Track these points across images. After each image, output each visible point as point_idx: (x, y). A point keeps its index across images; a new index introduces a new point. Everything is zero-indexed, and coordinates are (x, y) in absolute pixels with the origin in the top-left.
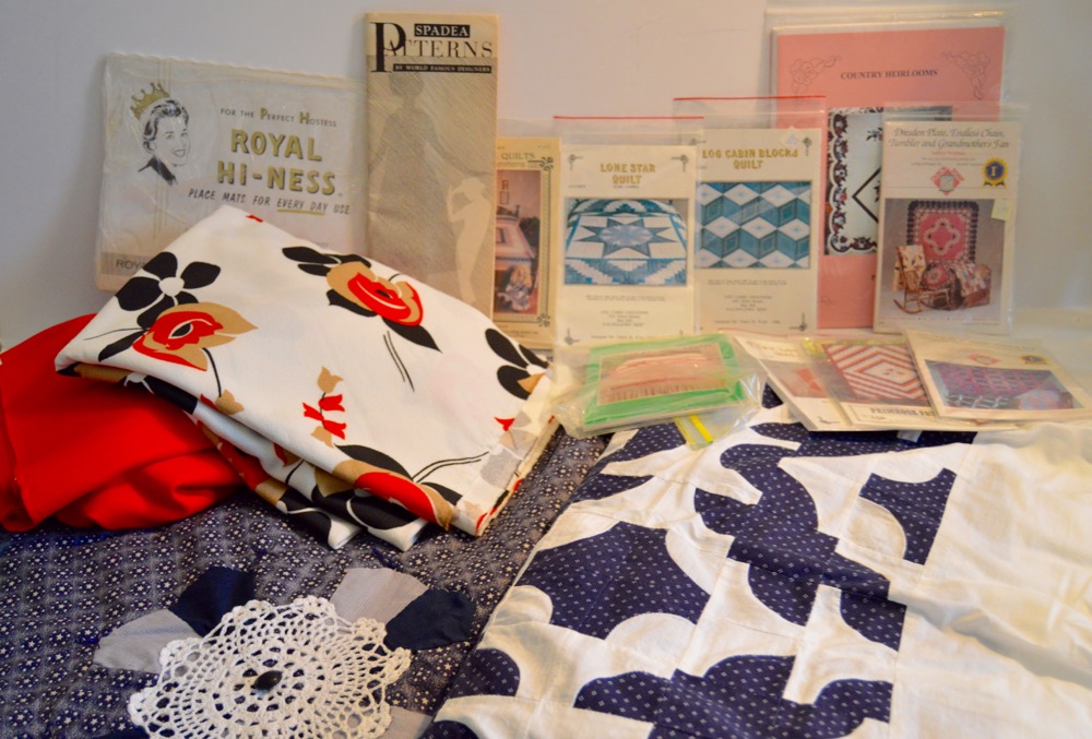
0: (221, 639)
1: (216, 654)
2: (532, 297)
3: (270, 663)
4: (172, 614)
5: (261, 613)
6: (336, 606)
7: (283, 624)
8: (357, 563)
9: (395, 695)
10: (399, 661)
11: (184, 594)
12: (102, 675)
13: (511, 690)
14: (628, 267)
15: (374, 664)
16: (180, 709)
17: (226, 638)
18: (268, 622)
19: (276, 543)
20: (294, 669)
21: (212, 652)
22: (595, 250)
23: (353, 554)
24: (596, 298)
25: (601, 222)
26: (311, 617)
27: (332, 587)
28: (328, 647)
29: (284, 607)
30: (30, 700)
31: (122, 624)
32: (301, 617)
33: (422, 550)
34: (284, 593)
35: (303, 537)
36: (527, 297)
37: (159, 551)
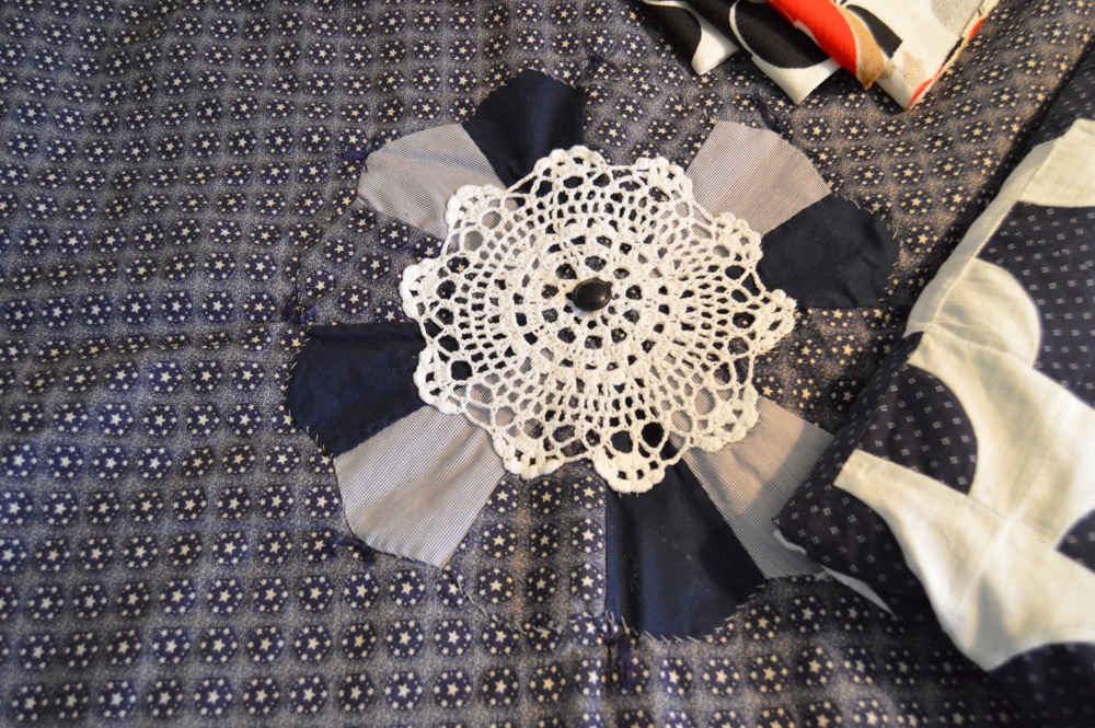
0: (531, 200)
1: (523, 225)
3: (596, 263)
4: (465, 136)
5: (589, 170)
6: (694, 183)
7: (617, 197)
8: (729, 111)
9: (766, 375)
10: (777, 313)
11: (485, 102)
12: (369, 221)
13: (962, 481)
15: (741, 308)
16: (468, 307)
17: (537, 201)
18: (599, 191)
19: (619, 46)
20: (628, 283)
21: (517, 218)
23: (726, 90)
26: (658, 194)
27: (691, 147)
28: (678, 255)
29: (622, 168)
30: (273, 239)
31: (399, 135)
32: (644, 191)
33: (824, 113)
34: (624, 142)
35: (656, 41)
37: (456, 21)
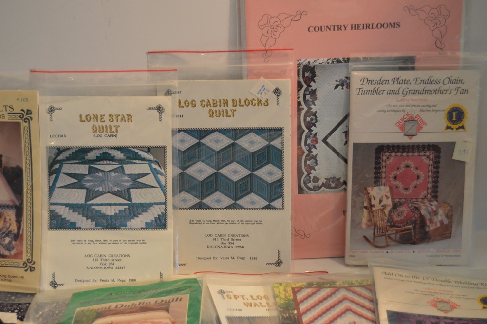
2: (18, 242)
14: (110, 211)
22: (78, 196)
24: (80, 242)
25: (83, 169)
36: (14, 242)
